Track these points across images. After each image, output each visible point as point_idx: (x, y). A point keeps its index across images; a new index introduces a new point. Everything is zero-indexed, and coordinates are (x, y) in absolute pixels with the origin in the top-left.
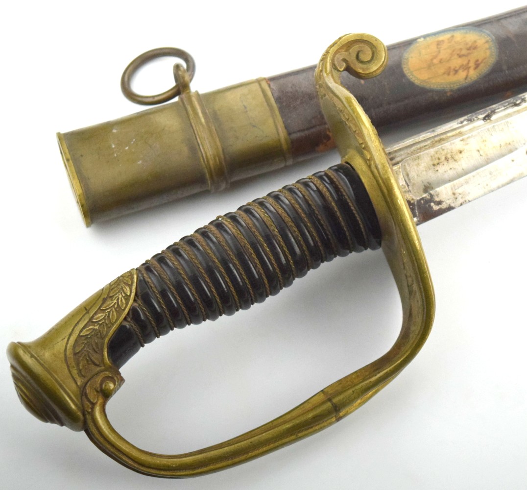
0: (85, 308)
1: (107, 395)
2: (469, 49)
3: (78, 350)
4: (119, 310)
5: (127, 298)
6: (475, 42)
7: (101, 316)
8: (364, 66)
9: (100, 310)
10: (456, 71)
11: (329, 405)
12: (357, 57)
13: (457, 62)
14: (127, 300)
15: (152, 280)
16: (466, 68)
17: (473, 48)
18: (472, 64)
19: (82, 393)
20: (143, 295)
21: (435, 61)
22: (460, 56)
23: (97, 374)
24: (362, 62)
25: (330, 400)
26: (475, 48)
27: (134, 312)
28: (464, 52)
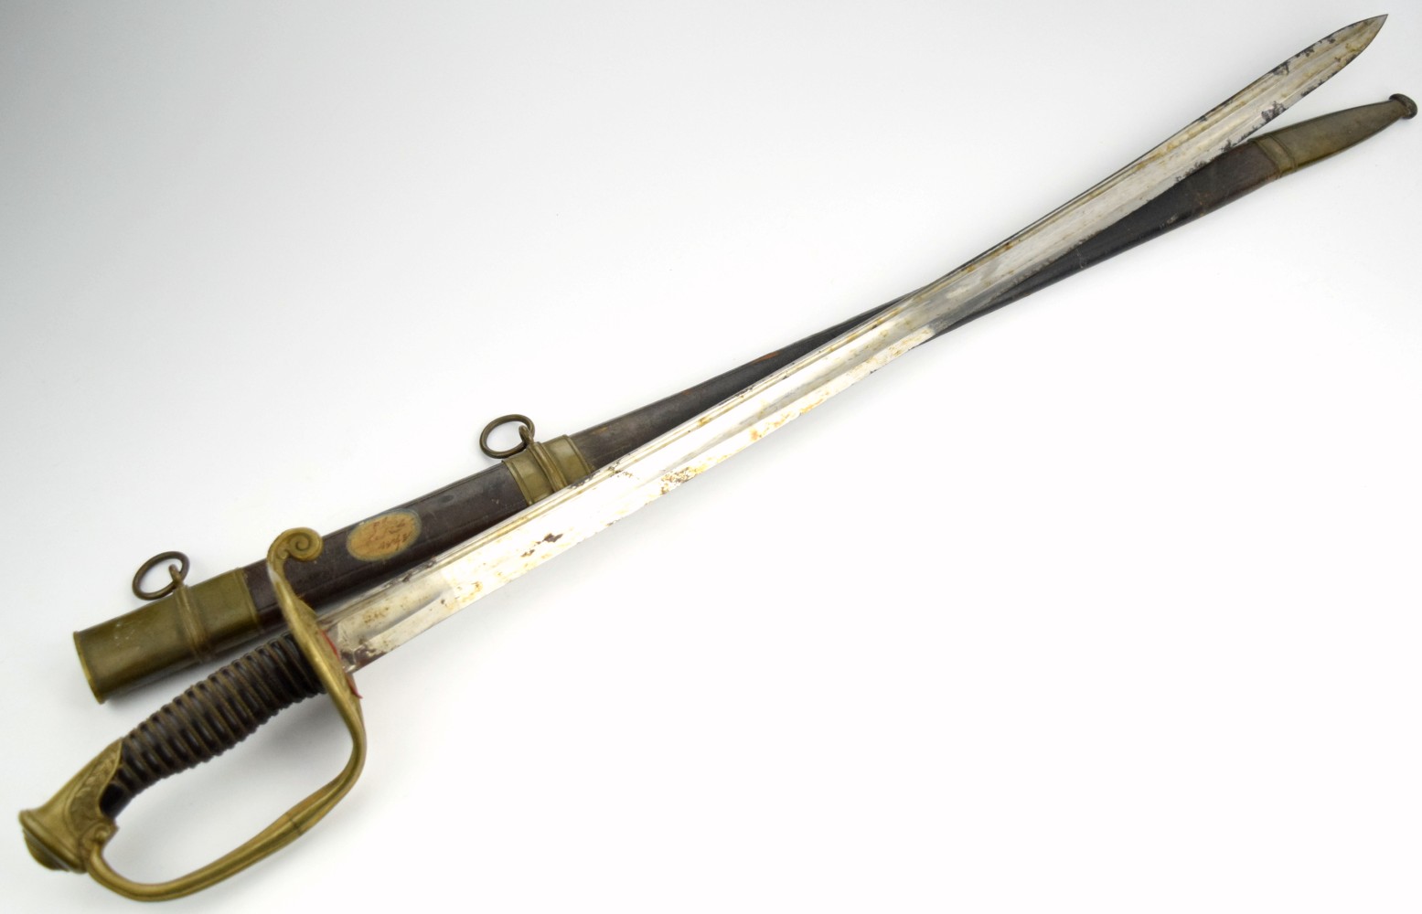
0: (81, 775)
1: (101, 843)
2: (399, 526)
3: (74, 809)
4: (106, 772)
5: (113, 762)
6: (403, 520)
7: (92, 779)
8: (303, 553)
9: (91, 775)
10: (389, 545)
11: (289, 825)
12: (297, 547)
13: (389, 538)
14: (114, 764)
15: (135, 745)
16: (396, 541)
17: (401, 525)
18: (401, 538)
19: (79, 844)
20: (127, 758)
21: (372, 539)
22: (391, 533)
23: (91, 827)
24: (301, 550)
25: (290, 820)
26: (404, 525)
27: (120, 774)
28: (395, 529)
